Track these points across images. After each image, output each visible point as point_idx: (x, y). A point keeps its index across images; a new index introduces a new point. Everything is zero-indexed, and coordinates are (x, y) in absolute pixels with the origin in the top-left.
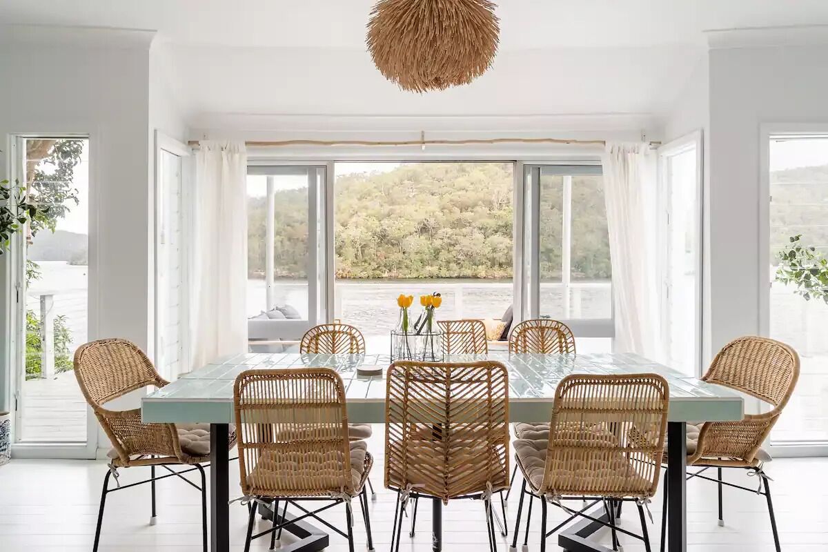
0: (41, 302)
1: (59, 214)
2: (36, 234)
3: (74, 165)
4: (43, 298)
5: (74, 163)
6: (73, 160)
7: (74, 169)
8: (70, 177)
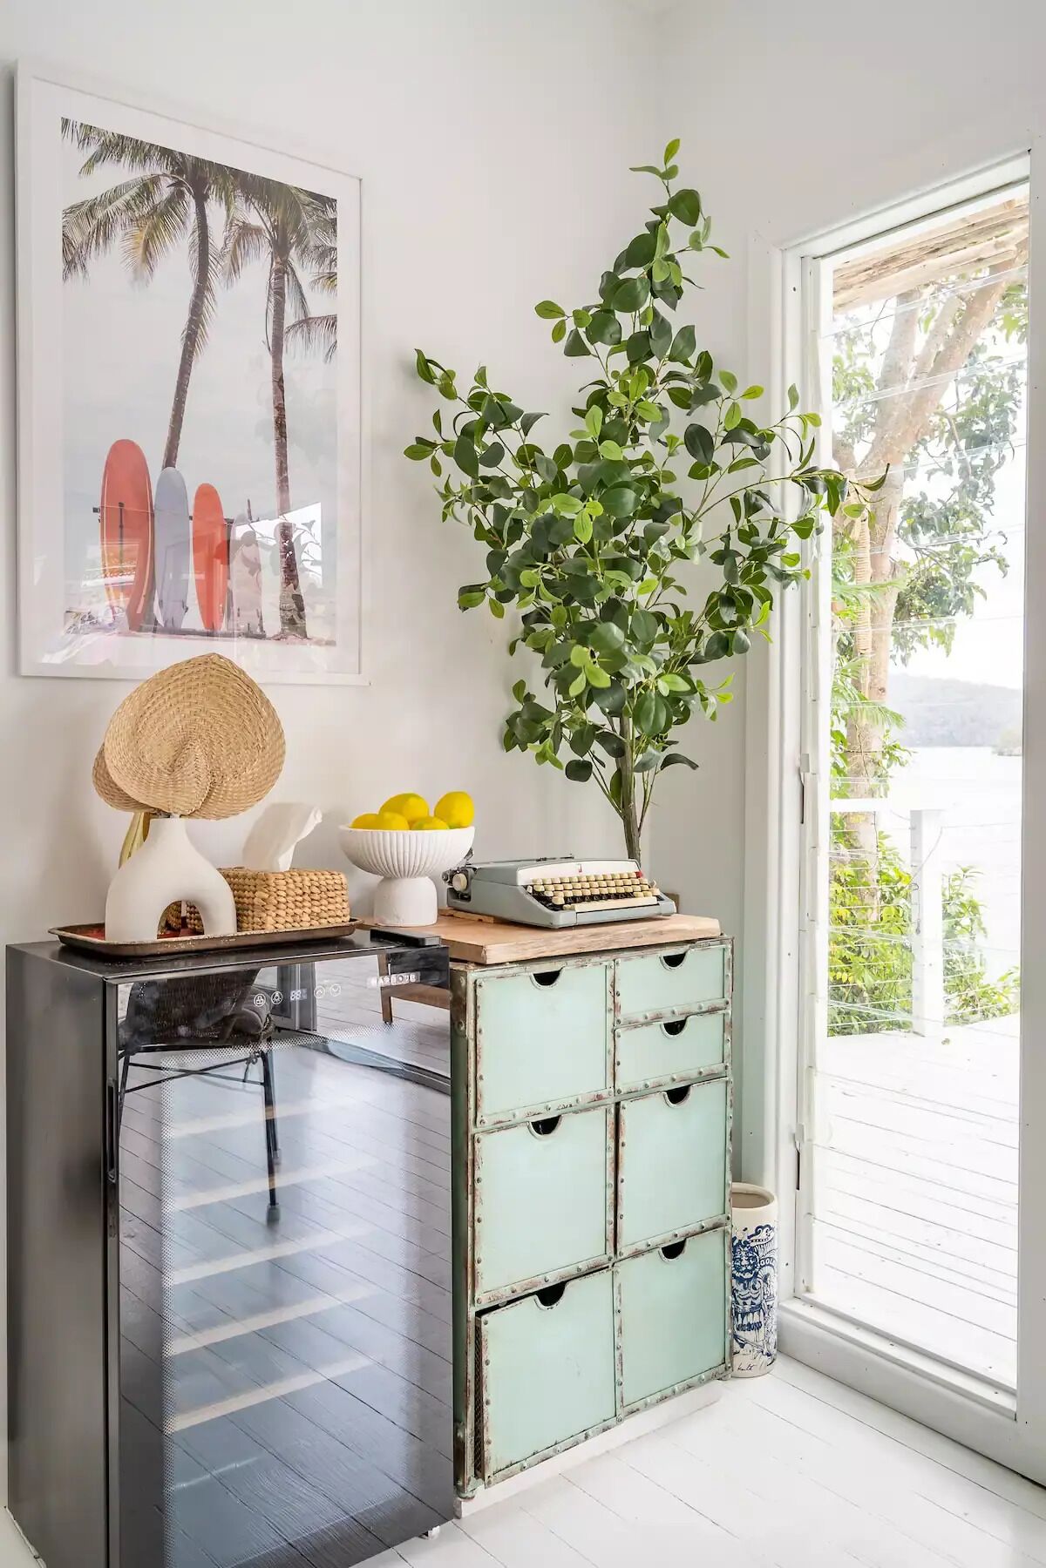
0: (913, 829)
1: (961, 603)
2: (910, 661)
3: (998, 467)
4: (916, 816)
5: (996, 462)
6: (995, 457)
7: (996, 477)
8: (988, 501)
